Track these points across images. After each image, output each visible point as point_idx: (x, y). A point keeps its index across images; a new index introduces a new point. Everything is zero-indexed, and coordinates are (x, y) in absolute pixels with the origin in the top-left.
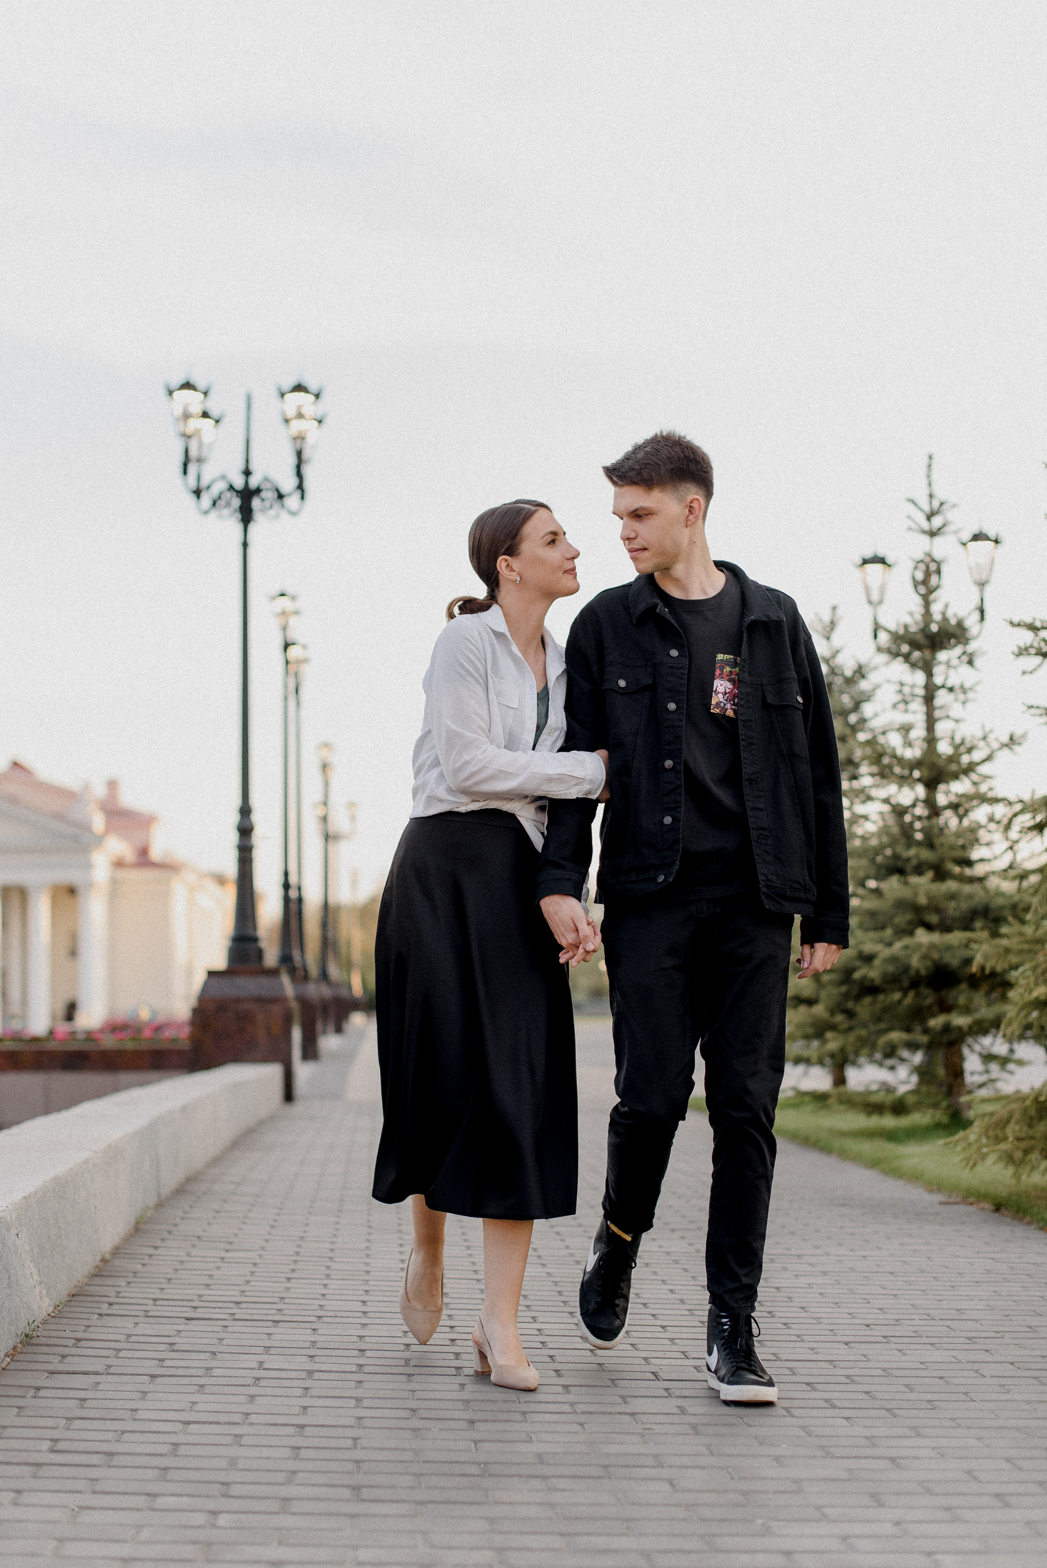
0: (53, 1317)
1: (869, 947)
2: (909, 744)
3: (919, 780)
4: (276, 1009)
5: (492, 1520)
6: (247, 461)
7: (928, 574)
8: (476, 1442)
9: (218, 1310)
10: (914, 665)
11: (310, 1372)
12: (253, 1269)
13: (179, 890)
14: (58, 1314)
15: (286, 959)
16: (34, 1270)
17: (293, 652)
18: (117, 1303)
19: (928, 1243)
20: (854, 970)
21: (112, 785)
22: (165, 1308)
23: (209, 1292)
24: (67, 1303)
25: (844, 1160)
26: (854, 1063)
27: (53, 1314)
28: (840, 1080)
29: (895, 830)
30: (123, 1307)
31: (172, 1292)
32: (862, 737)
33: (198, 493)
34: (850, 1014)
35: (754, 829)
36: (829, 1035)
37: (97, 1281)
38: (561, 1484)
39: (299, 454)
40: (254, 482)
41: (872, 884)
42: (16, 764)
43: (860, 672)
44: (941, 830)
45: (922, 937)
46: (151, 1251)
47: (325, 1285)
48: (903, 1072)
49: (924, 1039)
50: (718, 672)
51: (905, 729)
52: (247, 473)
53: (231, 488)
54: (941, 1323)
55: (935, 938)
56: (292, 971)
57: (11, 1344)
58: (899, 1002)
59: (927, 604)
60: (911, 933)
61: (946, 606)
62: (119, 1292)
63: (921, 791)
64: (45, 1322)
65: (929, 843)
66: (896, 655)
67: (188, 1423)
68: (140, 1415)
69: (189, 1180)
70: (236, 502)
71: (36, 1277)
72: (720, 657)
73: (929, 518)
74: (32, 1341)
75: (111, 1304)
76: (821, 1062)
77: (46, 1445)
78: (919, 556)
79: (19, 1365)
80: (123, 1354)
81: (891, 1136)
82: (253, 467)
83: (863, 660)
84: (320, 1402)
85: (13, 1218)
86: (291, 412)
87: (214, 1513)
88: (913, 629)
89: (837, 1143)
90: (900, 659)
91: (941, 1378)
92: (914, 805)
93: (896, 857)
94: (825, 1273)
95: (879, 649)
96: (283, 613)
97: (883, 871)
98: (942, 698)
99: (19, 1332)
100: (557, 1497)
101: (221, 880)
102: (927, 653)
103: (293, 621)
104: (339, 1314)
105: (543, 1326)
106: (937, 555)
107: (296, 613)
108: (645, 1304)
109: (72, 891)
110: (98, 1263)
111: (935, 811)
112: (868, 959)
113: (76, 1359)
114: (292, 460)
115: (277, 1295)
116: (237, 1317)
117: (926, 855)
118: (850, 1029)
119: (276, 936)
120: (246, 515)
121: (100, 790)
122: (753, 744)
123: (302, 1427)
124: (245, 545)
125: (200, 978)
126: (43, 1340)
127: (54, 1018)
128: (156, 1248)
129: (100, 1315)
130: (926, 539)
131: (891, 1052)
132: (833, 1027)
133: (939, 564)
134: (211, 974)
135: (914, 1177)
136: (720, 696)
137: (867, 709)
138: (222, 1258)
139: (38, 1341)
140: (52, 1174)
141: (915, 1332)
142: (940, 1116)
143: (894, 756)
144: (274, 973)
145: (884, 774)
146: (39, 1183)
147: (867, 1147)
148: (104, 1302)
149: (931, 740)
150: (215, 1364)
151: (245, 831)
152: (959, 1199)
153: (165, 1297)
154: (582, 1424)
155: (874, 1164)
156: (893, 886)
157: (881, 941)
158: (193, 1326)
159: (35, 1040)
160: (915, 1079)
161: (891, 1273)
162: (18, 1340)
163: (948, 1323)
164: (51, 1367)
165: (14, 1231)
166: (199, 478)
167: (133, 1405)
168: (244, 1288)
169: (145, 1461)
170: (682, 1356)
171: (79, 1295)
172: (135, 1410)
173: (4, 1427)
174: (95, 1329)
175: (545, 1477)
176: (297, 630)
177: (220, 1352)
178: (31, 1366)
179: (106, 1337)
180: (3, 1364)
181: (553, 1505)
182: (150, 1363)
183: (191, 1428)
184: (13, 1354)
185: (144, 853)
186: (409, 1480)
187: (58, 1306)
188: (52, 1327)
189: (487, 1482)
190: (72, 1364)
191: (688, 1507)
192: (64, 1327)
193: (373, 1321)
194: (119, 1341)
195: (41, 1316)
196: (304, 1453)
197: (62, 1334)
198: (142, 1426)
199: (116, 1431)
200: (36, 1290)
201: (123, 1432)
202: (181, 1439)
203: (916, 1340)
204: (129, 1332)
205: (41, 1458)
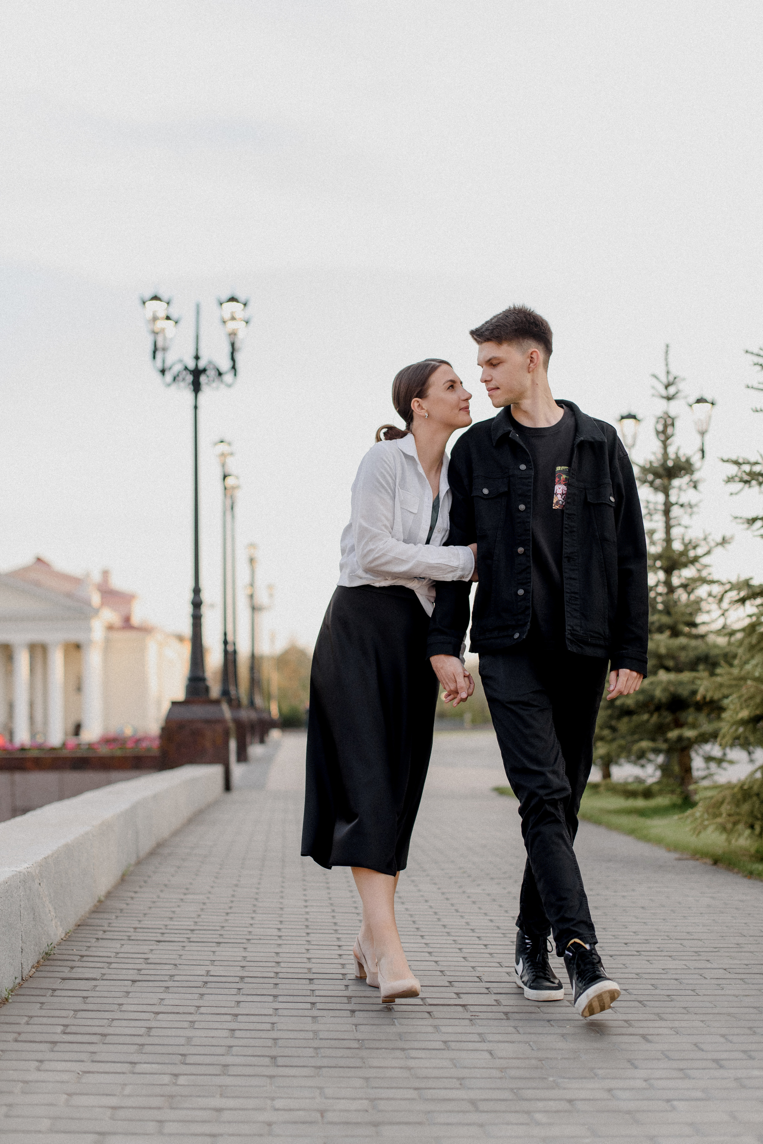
0: (65, 941)
2: (653, 544)
3: (660, 568)
4: (219, 727)
5: (367, 1079)
6: (197, 349)
7: (666, 426)
8: (356, 1025)
9: (178, 935)
10: (656, 489)
11: (242, 978)
12: (203, 907)
13: (152, 646)
14: (68, 938)
15: (225, 693)
16: (52, 909)
17: (230, 481)
18: (109, 931)
19: (667, 887)
21: (106, 574)
22: (142, 934)
23: (173, 923)
24: (75, 931)
25: (610, 830)
26: (617, 763)
27: (65, 939)
28: (607, 775)
30: (115, 933)
31: (147, 923)
33: (163, 372)
34: (614, 729)
35: (567, 592)
37: (94, 915)
38: (413, 1053)
39: (233, 345)
40: (202, 364)
42: (39, 560)
44: (676, 602)
45: (663, 676)
46: (133, 895)
47: (252, 918)
48: (650, 769)
49: (664, 746)
50: (557, 480)
52: (197, 358)
53: (186, 368)
54: (677, 941)
55: (672, 676)
56: (230, 702)
57: (36, 959)
58: (648, 721)
59: (665, 447)
60: (656, 673)
61: (678, 448)
62: (110, 923)
63: (661, 575)
64: (59, 944)
65: (667, 611)
66: (645, 482)
67: (157, 1013)
68: (125, 1007)
69: (159, 845)
70: (190, 378)
71: (53, 913)
72: (558, 468)
73: (667, 387)
74: (50, 957)
75: (105, 932)
77: (59, 1029)
78: (660, 414)
79: (41, 974)
80: (114, 966)
81: (642, 813)
82: (201, 354)
84: (249, 998)
85: (37, 871)
86: (227, 316)
87: (176, 1075)
88: (656, 464)
89: (606, 818)
90: (647, 485)
91: (677, 979)
92: (656, 585)
96: (223, 455)
98: (675, 511)
99: (42, 951)
100: (411, 1063)
101: (180, 638)
102: (666, 481)
103: (229, 460)
104: (262, 937)
106: (672, 414)
107: (232, 454)
108: (472, 930)
109: (78, 647)
110: (96, 903)
111: (671, 589)
113: (81, 970)
114: (228, 349)
115: (219, 925)
116: (192, 940)
117: (665, 619)
118: (614, 739)
119: (219, 677)
120: (197, 387)
121: (96, 577)
122: (574, 531)
123: (236, 1015)
124: (196, 408)
125: (166, 706)
126: (58, 957)
127: (66, 734)
128: (136, 892)
129: (97, 939)
130: (664, 402)
131: (641, 755)
132: (602, 739)
133: (673, 420)
134: (174, 703)
135: (658, 841)
136: (559, 496)
138: (182, 900)
139: (55, 957)
140: (63, 842)
141: (658, 948)
142: (676, 799)
144: (217, 702)
146: (55, 848)
147: (625, 821)
148: (100, 930)
149: (668, 540)
150: (177, 972)
151: (197, 604)
152: (689, 857)
153: (142, 926)
155: (631, 832)
158: (161, 946)
159: (53, 750)
160: (659, 773)
161: (643, 908)
162: (41, 957)
163: (681, 942)
164: (63, 975)
165: (37, 881)
166: (164, 362)
167: (120, 1001)
168: (196, 920)
169: (128, 1039)
170: (498, 965)
171: (83, 925)
172: (121, 1005)
173: (31, 1017)
174: (94, 949)
175: (403, 1049)
176: (232, 465)
177: (180, 964)
178: (49, 974)
179: (101, 954)
180: (31, 974)
181: (409, 1069)
182: (131, 972)
183: (160, 1016)
184: (37, 966)
185: (127, 620)
186: (310, 1052)
187: (68, 933)
188: (64, 947)
189: (364, 1053)
190: (78, 973)
191: (502, 1069)
192: (72, 947)
193: (285, 942)
194: (110, 957)
195: (56, 940)
196: (238, 1034)
197: (71, 952)
198: (126, 1016)
199: (108, 1019)
200: (53, 922)
201: (113, 1020)
202: (153, 1024)
203: (659, 954)
204: (118, 951)
205: (56, 1038)
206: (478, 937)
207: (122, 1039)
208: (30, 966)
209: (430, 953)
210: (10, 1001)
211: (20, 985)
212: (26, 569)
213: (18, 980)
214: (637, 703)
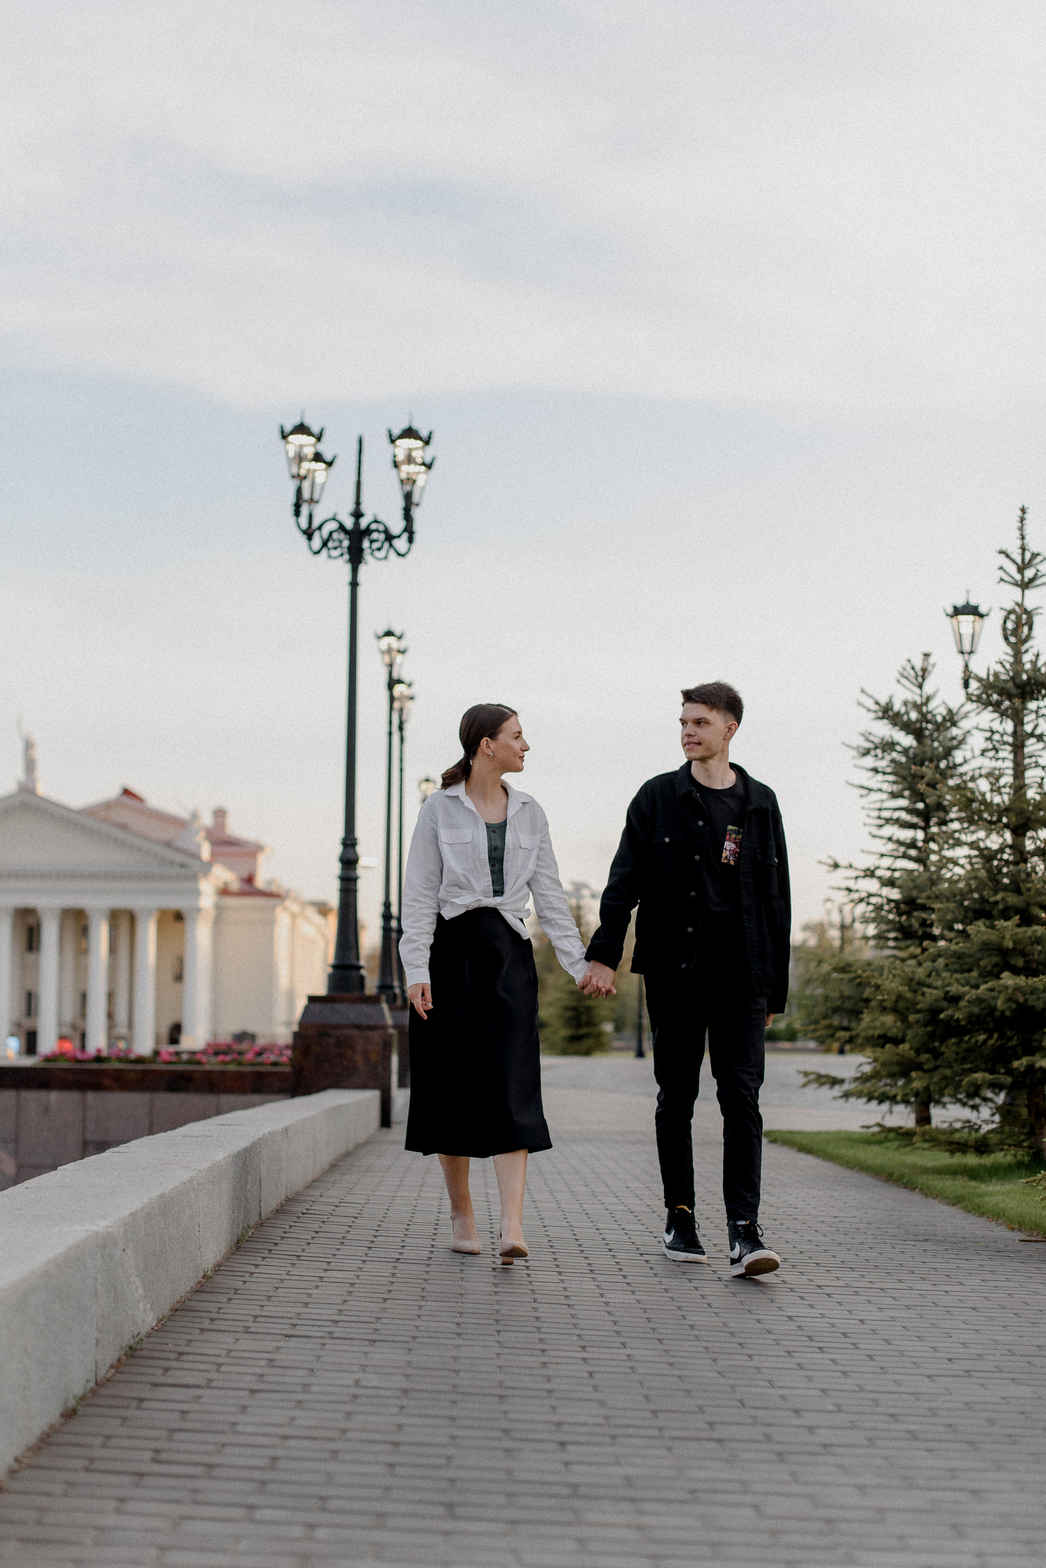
0: (156, 1331)
1: (954, 989)
2: (999, 791)
3: (1007, 826)
4: (376, 1036)
5: (581, 1541)
6: (358, 503)
7: (1018, 624)
8: (567, 1464)
9: (316, 1328)
10: (1003, 714)
11: (405, 1391)
12: (351, 1289)
13: (283, 918)
14: (162, 1327)
15: (385, 987)
16: (139, 1285)
17: (398, 689)
18: (218, 1319)
19: (1008, 1280)
20: (942, 1010)
21: (220, 814)
22: (265, 1325)
23: (308, 1310)
24: (170, 1318)
25: (926, 1196)
26: (938, 1102)
27: (156, 1328)
28: (924, 1119)
29: (983, 874)
30: (227, 1323)
31: (270, 1310)
32: (951, 782)
33: (309, 534)
34: (936, 1054)
36: (914, 1074)
37: (197, 1297)
38: (648, 1506)
39: (408, 497)
40: (364, 523)
41: (959, 926)
42: (127, 792)
43: (951, 719)
44: (1029, 875)
45: (1008, 979)
46: (252, 1269)
47: (420, 1307)
48: (985, 1112)
49: (1009, 1080)
50: (727, 837)
51: (994, 776)
52: (357, 515)
53: (342, 527)
54: (1022, 1359)
55: (1021, 981)
56: (392, 1000)
57: (116, 1356)
58: (985, 1042)
59: (1017, 655)
60: (998, 977)
61: (1037, 656)
62: (220, 1308)
63: (1008, 836)
64: (149, 1335)
65: (1016, 888)
66: (988, 703)
67: (286, 1438)
68: (240, 1428)
69: (288, 1200)
70: (346, 543)
71: (141, 1291)
72: (730, 828)
73: (1021, 570)
74: (136, 1354)
75: (212, 1320)
76: (906, 1102)
77: (148, 1455)
78: (1010, 605)
79: (124, 1377)
80: (223, 1368)
81: (973, 1174)
82: (364, 508)
83: (954, 706)
84: (414, 1421)
85: (121, 1234)
86: (401, 457)
87: (312, 1526)
88: (1004, 677)
89: (921, 1179)
90: (990, 708)
91: (1022, 1413)
92: (1001, 850)
93: (983, 900)
94: (908, 1307)
95: (969, 698)
96: (389, 651)
97: (970, 914)
98: (1032, 746)
99: (124, 1345)
100: (645, 1520)
101: (323, 909)
102: (1017, 702)
103: (399, 658)
104: (434, 1335)
105: (633, 1352)
106: (1029, 605)
107: (402, 652)
108: (731, 1333)
109: (179, 917)
110: (200, 1279)
111: (1022, 856)
112: (955, 1000)
113: (179, 1373)
114: (401, 503)
115: (374, 1315)
116: (335, 1335)
117: (1013, 899)
118: (936, 1068)
119: (376, 963)
120: (356, 557)
121: (207, 819)
123: (397, 1444)
124: (354, 585)
125: (301, 1003)
126: (146, 1353)
127: (158, 1039)
128: (257, 1266)
129: (202, 1330)
130: (1018, 590)
131: (974, 1092)
132: (919, 1067)
133: (1029, 614)
134: (312, 999)
135: (996, 1215)
136: (728, 852)
137: (958, 756)
138: (321, 1278)
139: (141, 1353)
140: (156, 1192)
141: (996, 1367)
142: (1022, 1155)
143: (984, 802)
144: (374, 1000)
145: (972, 820)
146: (146, 1200)
147: (951, 1185)
148: (206, 1318)
149: (1019, 787)
150: (313, 1380)
151: (349, 862)
152: (1039, 1238)
153: (264, 1314)
154: (669, 1449)
155: (957, 1201)
156: (979, 929)
157: (967, 983)
158: (292, 1343)
159: (140, 1060)
160: (997, 1118)
161: (973, 1309)
162: (123, 1353)
163: (1030, 1359)
164: (154, 1380)
165: (121, 1246)
166: (311, 517)
167: (233, 1419)
168: (341, 1308)
169: (246, 1473)
170: (767, 1384)
171: (182, 1310)
172: (235, 1424)
173: (108, 1437)
174: (199, 1344)
175: (633, 1500)
176: (405, 668)
177: (318, 1370)
178: (134, 1378)
179: (209, 1351)
180: (108, 1376)
181: (640, 1528)
182: (249, 1378)
183: (291, 1443)
184: (118, 1366)
185: (249, 880)
186: (502, 1500)
187: (162, 1320)
188: (157, 1340)
189: (577, 1504)
190: (176, 1376)
191: (774, 1533)
192: (168, 1341)
193: (467, 1343)
194: (220, 1356)
195: (145, 1329)
196: (399, 1470)
197: (165, 1347)
198: (242, 1439)
199: (216, 1444)
200: (141, 1304)
201: (223, 1445)
202: (279, 1452)
203: (997, 1375)
204: (230, 1347)
205: (143, 1468)
206: (740, 1344)
207: (233, 1473)
208: (108, 1365)
209: (671, 1364)
210: (79, 1413)
211: (93, 1392)
212: (108, 805)
213: (92, 1384)
214: (971, 1015)
